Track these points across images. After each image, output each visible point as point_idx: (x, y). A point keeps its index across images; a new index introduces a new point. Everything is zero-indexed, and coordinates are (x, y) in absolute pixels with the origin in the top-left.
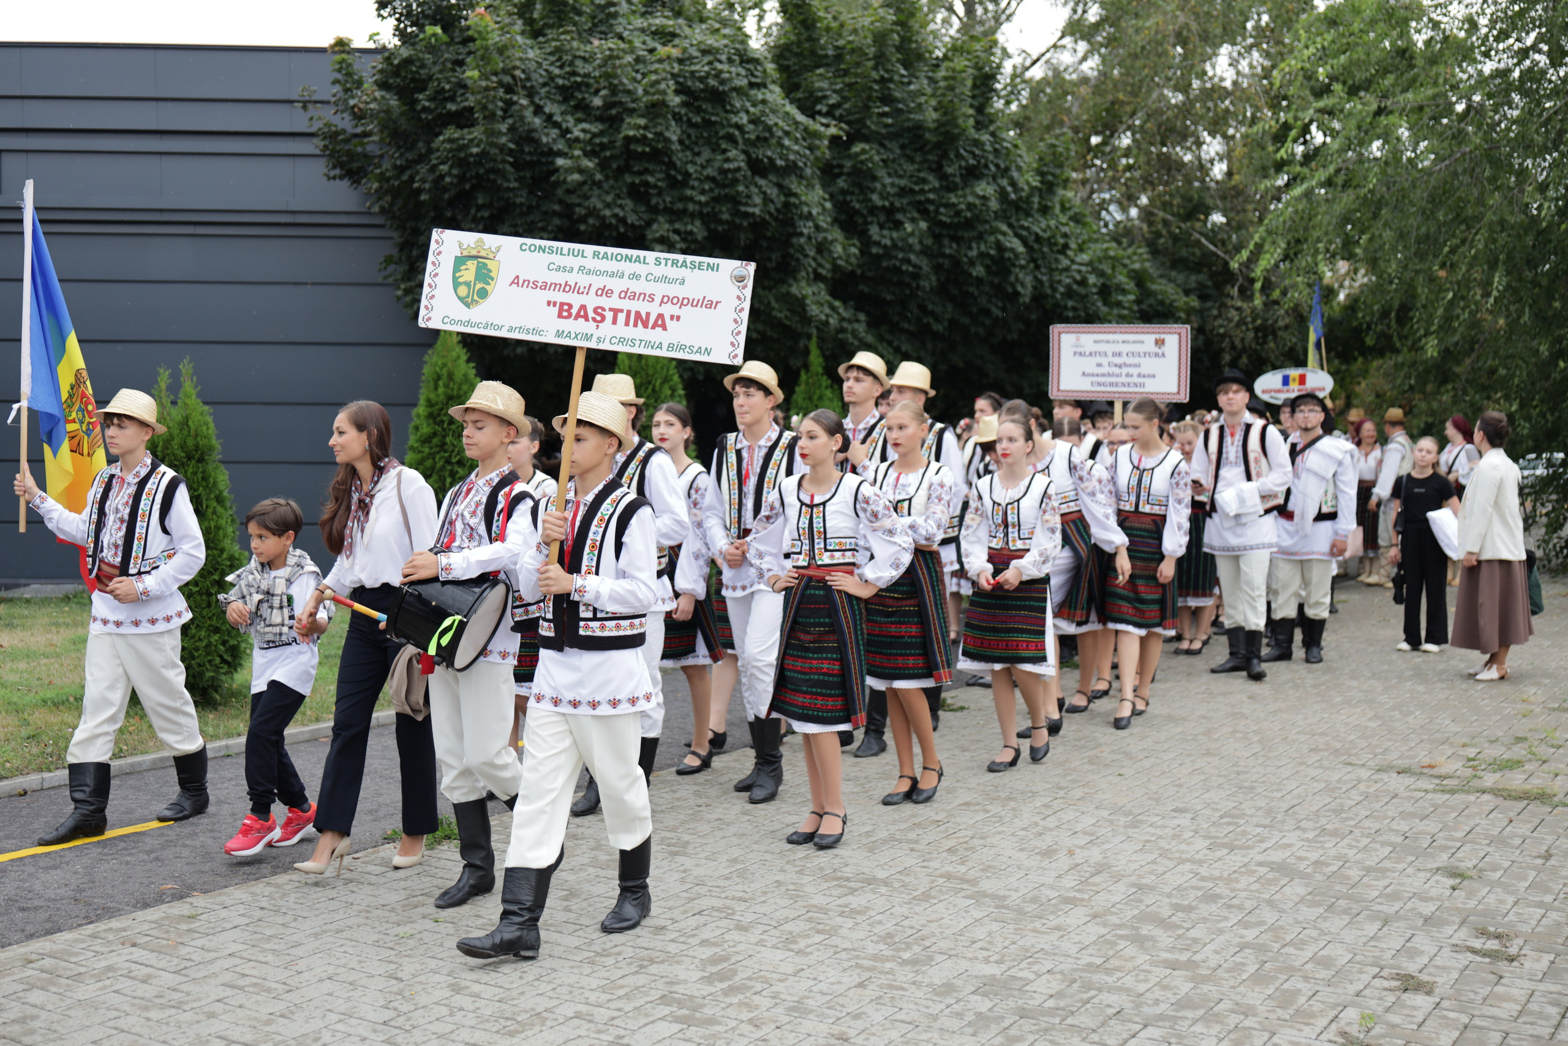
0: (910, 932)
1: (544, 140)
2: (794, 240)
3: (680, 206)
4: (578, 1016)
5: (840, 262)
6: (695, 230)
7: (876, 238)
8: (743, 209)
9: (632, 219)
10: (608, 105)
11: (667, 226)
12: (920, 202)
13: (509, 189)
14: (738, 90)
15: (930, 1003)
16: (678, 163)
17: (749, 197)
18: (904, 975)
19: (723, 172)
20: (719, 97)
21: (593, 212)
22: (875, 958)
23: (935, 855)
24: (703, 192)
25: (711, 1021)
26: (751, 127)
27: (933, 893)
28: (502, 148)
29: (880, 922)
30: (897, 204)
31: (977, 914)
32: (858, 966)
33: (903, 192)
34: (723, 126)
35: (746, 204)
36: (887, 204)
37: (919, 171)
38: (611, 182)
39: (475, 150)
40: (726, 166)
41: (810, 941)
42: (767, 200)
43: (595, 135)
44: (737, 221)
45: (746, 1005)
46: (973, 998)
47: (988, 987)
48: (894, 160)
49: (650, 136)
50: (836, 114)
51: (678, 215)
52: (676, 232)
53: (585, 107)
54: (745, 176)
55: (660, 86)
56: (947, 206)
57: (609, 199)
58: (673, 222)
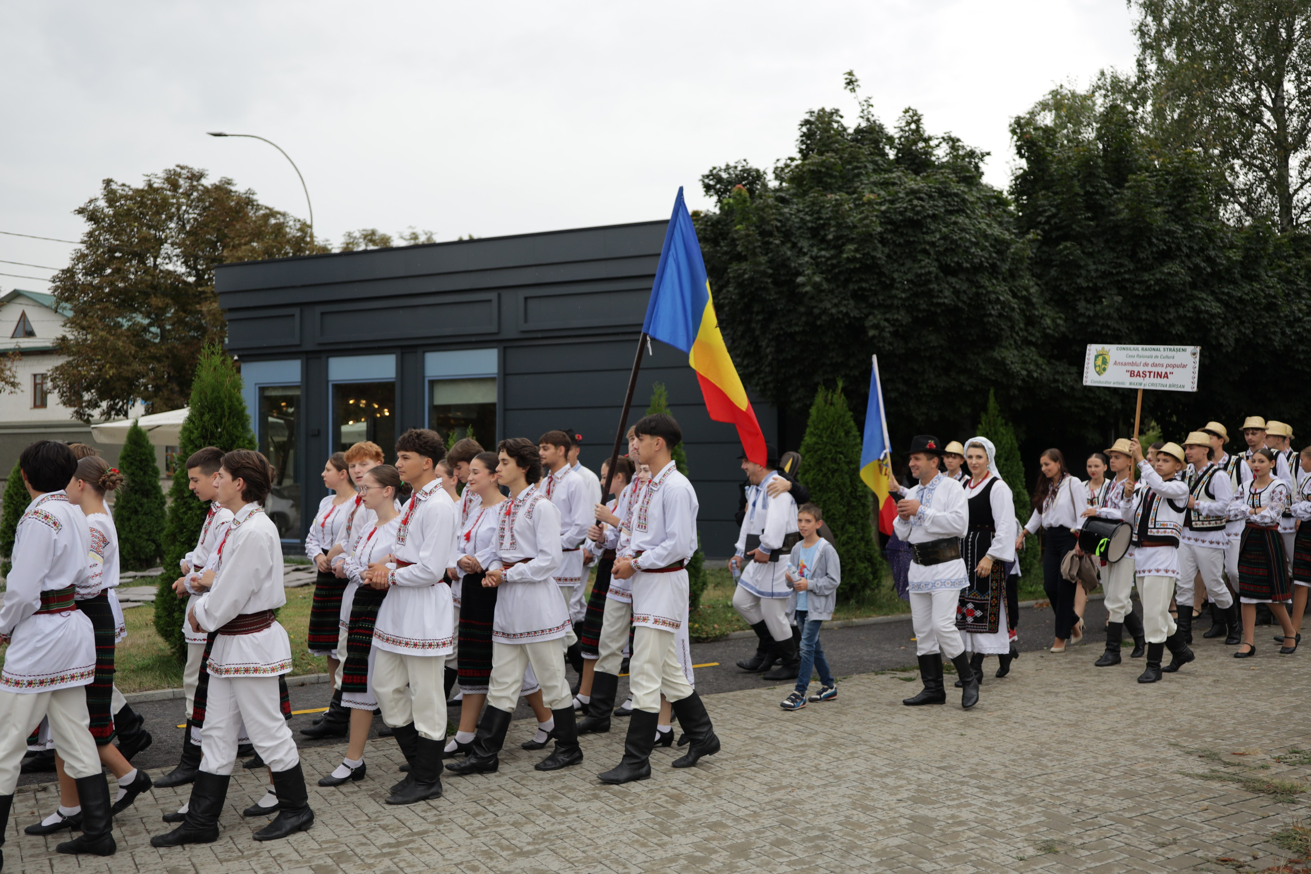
1: (793, 265)
2: (986, 320)
3: (889, 302)
5: (1048, 331)
6: (900, 318)
7: (1082, 311)
8: (935, 301)
9: (855, 313)
10: (837, 238)
11: (879, 317)
12: (1118, 281)
13: (770, 300)
14: (934, 217)
16: (887, 272)
17: (941, 291)
19: (919, 276)
20: (917, 224)
21: (824, 311)
24: (904, 291)
26: (942, 242)
28: (764, 274)
30: (1100, 284)
33: (1104, 275)
34: (920, 244)
35: (938, 297)
36: (1091, 285)
37: (1118, 258)
38: (841, 289)
39: (746, 276)
40: (919, 272)
42: (956, 292)
43: (828, 259)
44: (933, 309)
48: (1099, 252)
49: (858, 256)
50: (1053, 222)
51: (889, 308)
52: (887, 320)
53: (823, 240)
54: (937, 277)
55: (866, 222)
56: (1140, 282)
57: (835, 301)
58: (885, 313)
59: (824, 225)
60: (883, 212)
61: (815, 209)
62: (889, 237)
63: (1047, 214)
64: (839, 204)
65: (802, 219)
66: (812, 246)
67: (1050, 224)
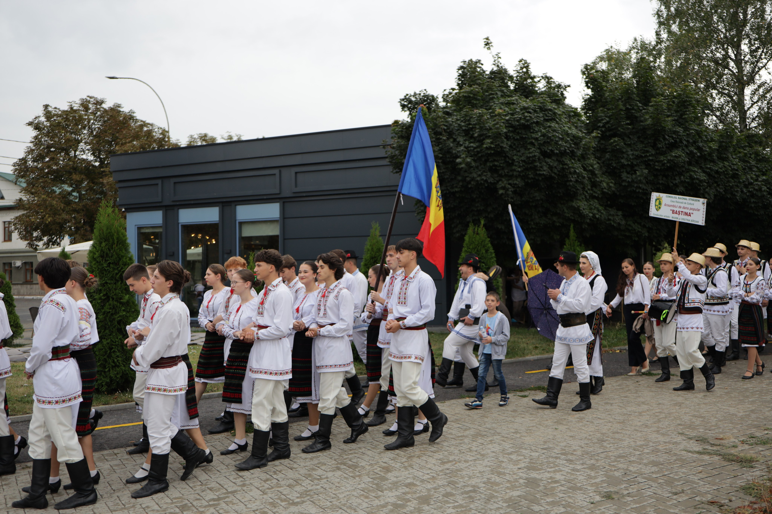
1: (454, 152)
2: (568, 184)
3: (511, 173)
5: (605, 190)
6: (517, 183)
7: (625, 178)
8: (538, 172)
9: (491, 180)
10: (480, 136)
11: (505, 182)
12: (646, 161)
14: (537, 123)
16: (509, 156)
17: (541, 167)
19: (528, 158)
20: (527, 127)
21: (473, 179)
24: (520, 167)
26: (542, 138)
30: (635, 163)
33: (637, 157)
34: (529, 139)
35: (540, 170)
36: (629, 163)
37: (645, 147)
38: (482, 166)
40: (529, 155)
42: (551, 168)
43: (475, 148)
44: (537, 178)
48: (634, 144)
49: (492, 146)
50: (607, 126)
51: (511, 177)
52: (510, 184)
53: (472, 137)
54: (539, 159)
55: (497, 126)
56: (658, 162)
57: (479, 173)
58: (508, 180)
59: (472, 128)
60: (507, 120)
61: (467, 119)
62: (511, 135)
63: (604, 122)
64: (481, 116)
65: (459, 124)
66: (465, 140)
67: (605, 127)
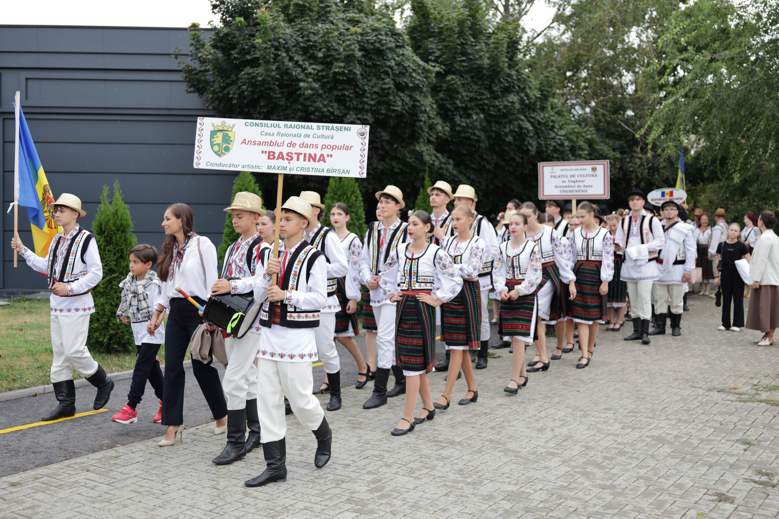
0: (471, 468)
1: (294, 73)
2: (418, 124)
3: (361, 106)
4: (306, 508)
5: (440, 134)
6: (368, 118)
7: (458, 122)
8: (392, 108)
9: (337, 112)
10: (326, 57)
11: (354, 116)
12: (480, 105)
13: (276, 98)
14: (390, 49)
15: (481, 504)
16: (360, 85)
17: (395, 102)
18: (468, 490)
19: (382, 89)
20: (380, 53)
21: (318, 109)
22: (454, 481)
23: (485, 430)
24: (372, 99)
25: (372, 512)
26: (397, 67)
27: (483, 449)
28: (273, 78)
29: (457, 464)
30: (469, 106)
31: (505, 460)
32: (445, 485)
33: (472, 99)
34: (382, 67)
35: (394, 106)
36: (464, 105)
37: (480, 89)
38: (327, 94)
39: (260, 79)
40: (384, 86)
41: (422, 473)
42: (404, 103)
43: (319, 71)
44: (389, 114)
45: (389, 504)
46: (502, 502)
47: (510, 497)
48: (468, 84)
49: (346, 72)
53: (314, 57)
54: (393, 92)
56: (494, 106)
57: (326, 103)
60: (359, 42)
62: (364, 60)
